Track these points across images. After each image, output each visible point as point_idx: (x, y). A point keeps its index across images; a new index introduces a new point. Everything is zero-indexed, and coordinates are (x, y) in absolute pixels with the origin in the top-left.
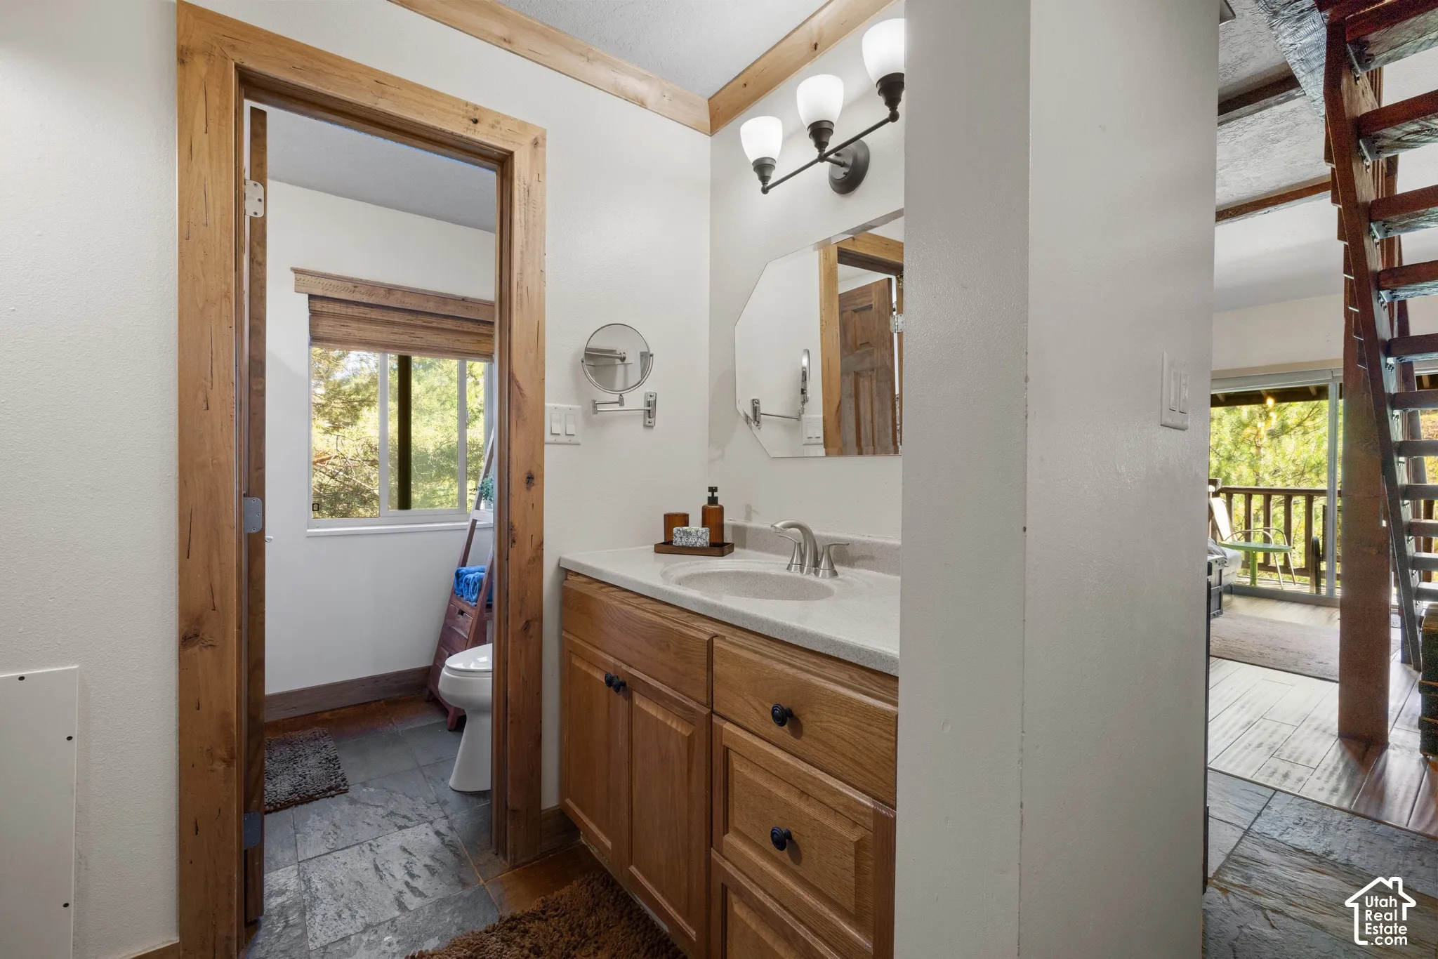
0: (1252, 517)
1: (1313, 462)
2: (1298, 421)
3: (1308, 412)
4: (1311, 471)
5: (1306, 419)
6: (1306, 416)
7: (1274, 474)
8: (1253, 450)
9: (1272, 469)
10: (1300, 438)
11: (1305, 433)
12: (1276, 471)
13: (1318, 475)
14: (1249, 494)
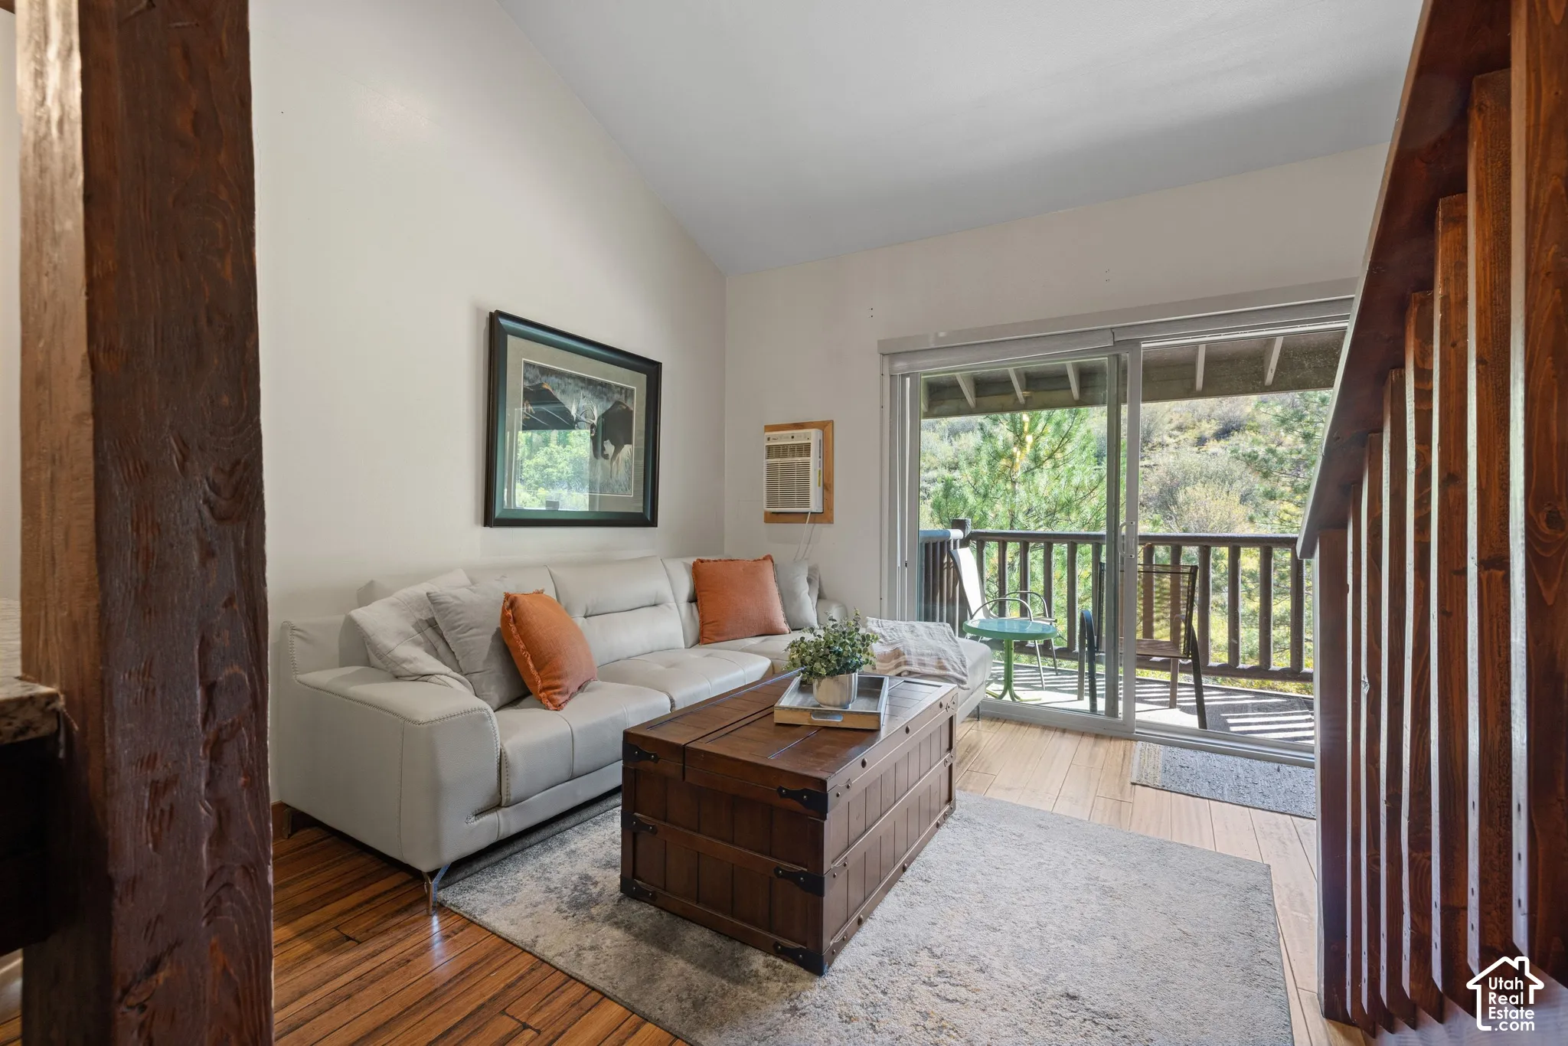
0: (1007, 566)
1: (1064, 500)
2: (1049, 452)
3: (1058, 443)
4: (1062, 509)
5: (1057, 450)
6: (1056, 447)
7: (1028, 513)
8: (1009, 486)
9: (1025, 509)
10: (1051, 472)
11: (1055, 467)
12: (1029, 510)
13: (1068, 514)
14: (1003, 540)
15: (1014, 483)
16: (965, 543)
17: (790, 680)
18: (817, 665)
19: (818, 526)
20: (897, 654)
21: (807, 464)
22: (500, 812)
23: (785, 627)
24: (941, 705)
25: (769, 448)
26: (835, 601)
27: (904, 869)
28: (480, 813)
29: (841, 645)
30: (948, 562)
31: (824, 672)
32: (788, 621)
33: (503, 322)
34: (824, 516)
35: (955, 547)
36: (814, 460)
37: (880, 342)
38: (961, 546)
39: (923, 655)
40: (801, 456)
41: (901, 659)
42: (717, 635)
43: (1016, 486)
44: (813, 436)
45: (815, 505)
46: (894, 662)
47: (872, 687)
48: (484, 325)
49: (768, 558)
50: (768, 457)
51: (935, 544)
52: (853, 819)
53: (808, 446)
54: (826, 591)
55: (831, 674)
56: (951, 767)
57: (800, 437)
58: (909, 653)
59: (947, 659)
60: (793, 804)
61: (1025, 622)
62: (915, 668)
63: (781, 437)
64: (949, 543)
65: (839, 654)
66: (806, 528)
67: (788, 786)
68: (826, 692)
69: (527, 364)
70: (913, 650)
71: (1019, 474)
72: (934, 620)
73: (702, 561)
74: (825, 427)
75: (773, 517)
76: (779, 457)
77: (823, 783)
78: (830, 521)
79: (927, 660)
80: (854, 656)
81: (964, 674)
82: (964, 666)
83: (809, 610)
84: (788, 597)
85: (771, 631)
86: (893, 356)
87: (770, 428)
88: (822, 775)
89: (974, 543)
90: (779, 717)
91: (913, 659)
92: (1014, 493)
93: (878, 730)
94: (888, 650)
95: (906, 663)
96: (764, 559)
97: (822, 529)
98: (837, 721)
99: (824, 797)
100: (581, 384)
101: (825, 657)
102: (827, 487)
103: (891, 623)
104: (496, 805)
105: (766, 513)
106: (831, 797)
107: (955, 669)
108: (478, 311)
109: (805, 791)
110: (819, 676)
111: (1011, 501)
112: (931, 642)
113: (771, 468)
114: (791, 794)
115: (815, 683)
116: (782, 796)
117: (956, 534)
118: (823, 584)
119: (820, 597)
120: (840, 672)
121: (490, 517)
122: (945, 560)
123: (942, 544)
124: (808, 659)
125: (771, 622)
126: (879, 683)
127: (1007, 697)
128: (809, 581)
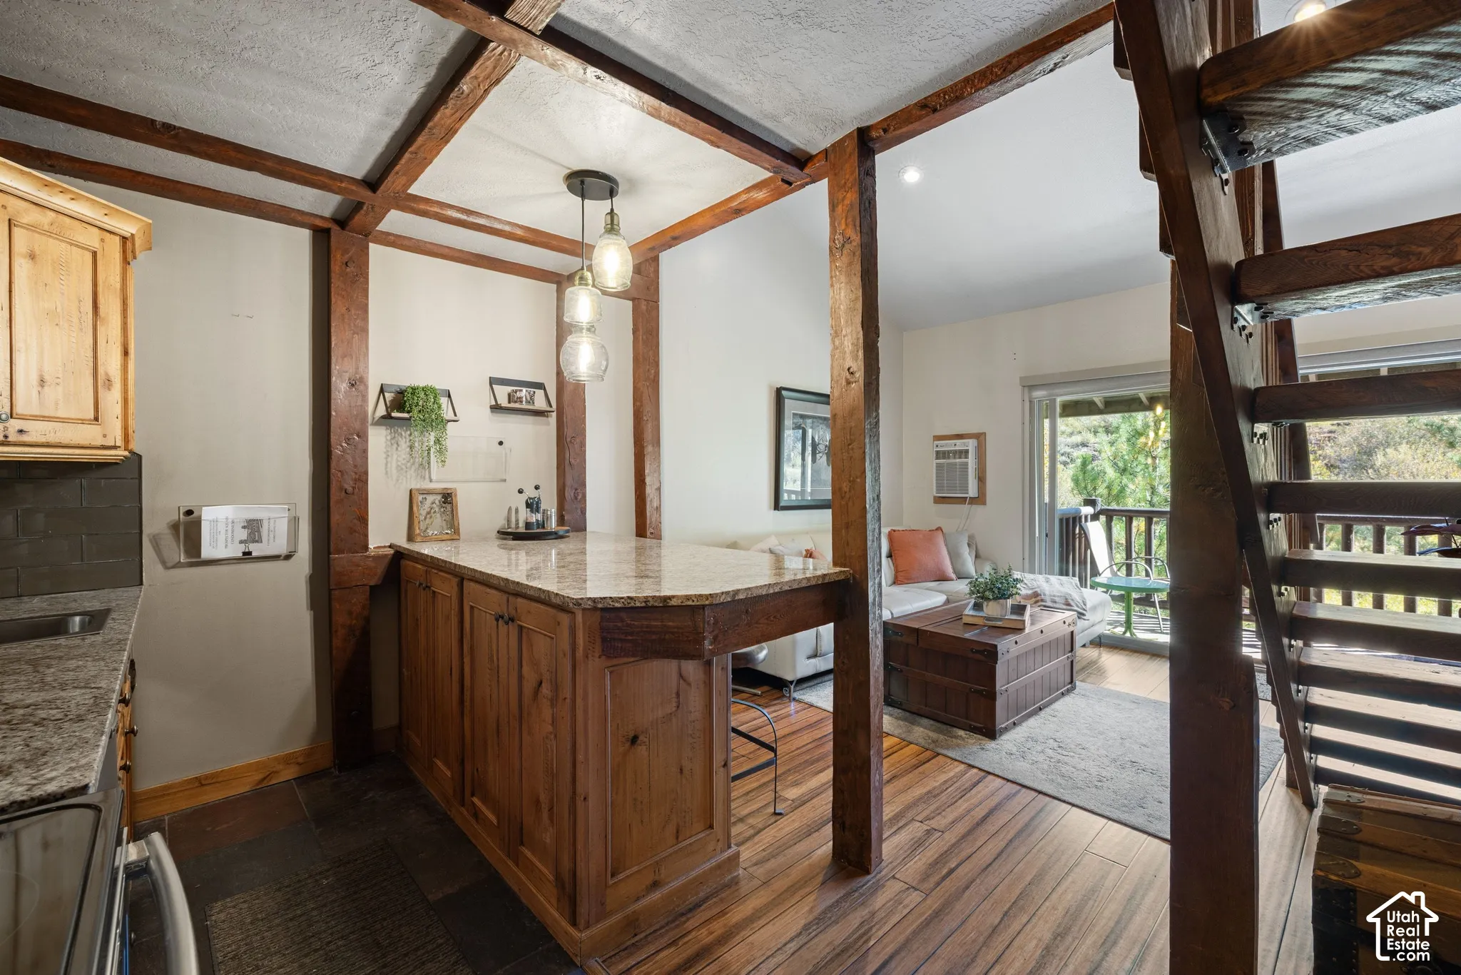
14: (1131, 516)
15: (1154, 458)
16: (1095, 517)
17: (968, 604)
18: (987, 593)
19: (974, 506)
20: (1036, 595)
21: (967, 463)
22: (817, 659)
23: (954, 576)
24: (1064, 622)
25: (937, 452)
26: (987, 559)
27: (1040, 709)
28: (809, 658)
29: (1001, 583)
30: (1080, 533)
31: (991, 597)
32: (955, 572)
33: (784, 393)
34: (980, 499)
35: (1086, 521)
36: (971, 461)
37: (1021, 378)
38: (1091, 521)
39: (1054, 596)
40: (960, 458)
41: (1039, 598)
42: (908, 579)
43: (1157, 461)
44: (971, 445)
45: (972, 491)
46: (1034, 600)
47: (1020, 609)
48: (774, 394)
49: (939, 529)
50: (937, 459)
51: (1067, 520)
52: (1010, 670)
53: (967, 452)
54: (981, 553)
55: (996, 599)
56: (1072, 662)
57: (959, 445)
58: (1045, 595)
59: (1072, 600)
60: (979, 656)
61: (1148, 581)
62: (1049, 604)
63: (946, 445)
64: (1080, 518)
65: (999, 589)
66: (966, 507)
67: (976, 648)
68: (991, 609)
69: (794, 414)
70: (1047, 593)
71: (1160, 449)
72: (1067, 575)
73: (894, 531)
74: (980, 437)
75: (939, 500)
76: (944, 458)
77: (995, 646)
78: (984, 503)
79: (1057, 599)
80: (1008, 590)
81: (1084, 610)
82: (1085, 605)
83: (970, 567)
84: (954, 556)
85: (943, 578)
86: (1032, 387)
87: (937, 438)
88: (996, 643)
89: (1103, 518)
90: (966, 620)
91: (1047, 598)
92: (1155, 469)
93: (1024, 629)
94: (1030, 592)
95: (1042, 600)
96: (937, 529)
97: (977, 509)
98: (999, 624)
99: (996, 653)
100: (820, 421)
101: (991, 590)
102: (981, 479)
103: (1032, 576)
104: (815, 656)
105: (935, 497)
106: (1000, 655)
107: (1078, 606)
108: (771, 387)
109: (985, 650)
110: (988, 599)
111: (1150, 475)
112: (1062, 589)
113: (939, 467)
114: (978, 652)
115: (985, 604)
116: (973, 652)
117: (1088, 510)
118: (979, 547)
119: (977, 556)
120: (1000, 598)
121: (777, 506)
122: (1077, 531)
123: (1074, 519)
124: (981, 590)
125: (944, 572)
126: (1024, 607)
127: (1128, 635)
128: (969, 545)
